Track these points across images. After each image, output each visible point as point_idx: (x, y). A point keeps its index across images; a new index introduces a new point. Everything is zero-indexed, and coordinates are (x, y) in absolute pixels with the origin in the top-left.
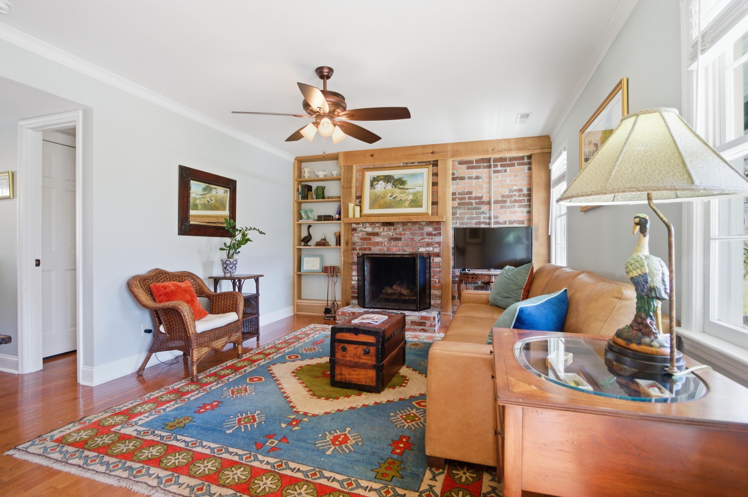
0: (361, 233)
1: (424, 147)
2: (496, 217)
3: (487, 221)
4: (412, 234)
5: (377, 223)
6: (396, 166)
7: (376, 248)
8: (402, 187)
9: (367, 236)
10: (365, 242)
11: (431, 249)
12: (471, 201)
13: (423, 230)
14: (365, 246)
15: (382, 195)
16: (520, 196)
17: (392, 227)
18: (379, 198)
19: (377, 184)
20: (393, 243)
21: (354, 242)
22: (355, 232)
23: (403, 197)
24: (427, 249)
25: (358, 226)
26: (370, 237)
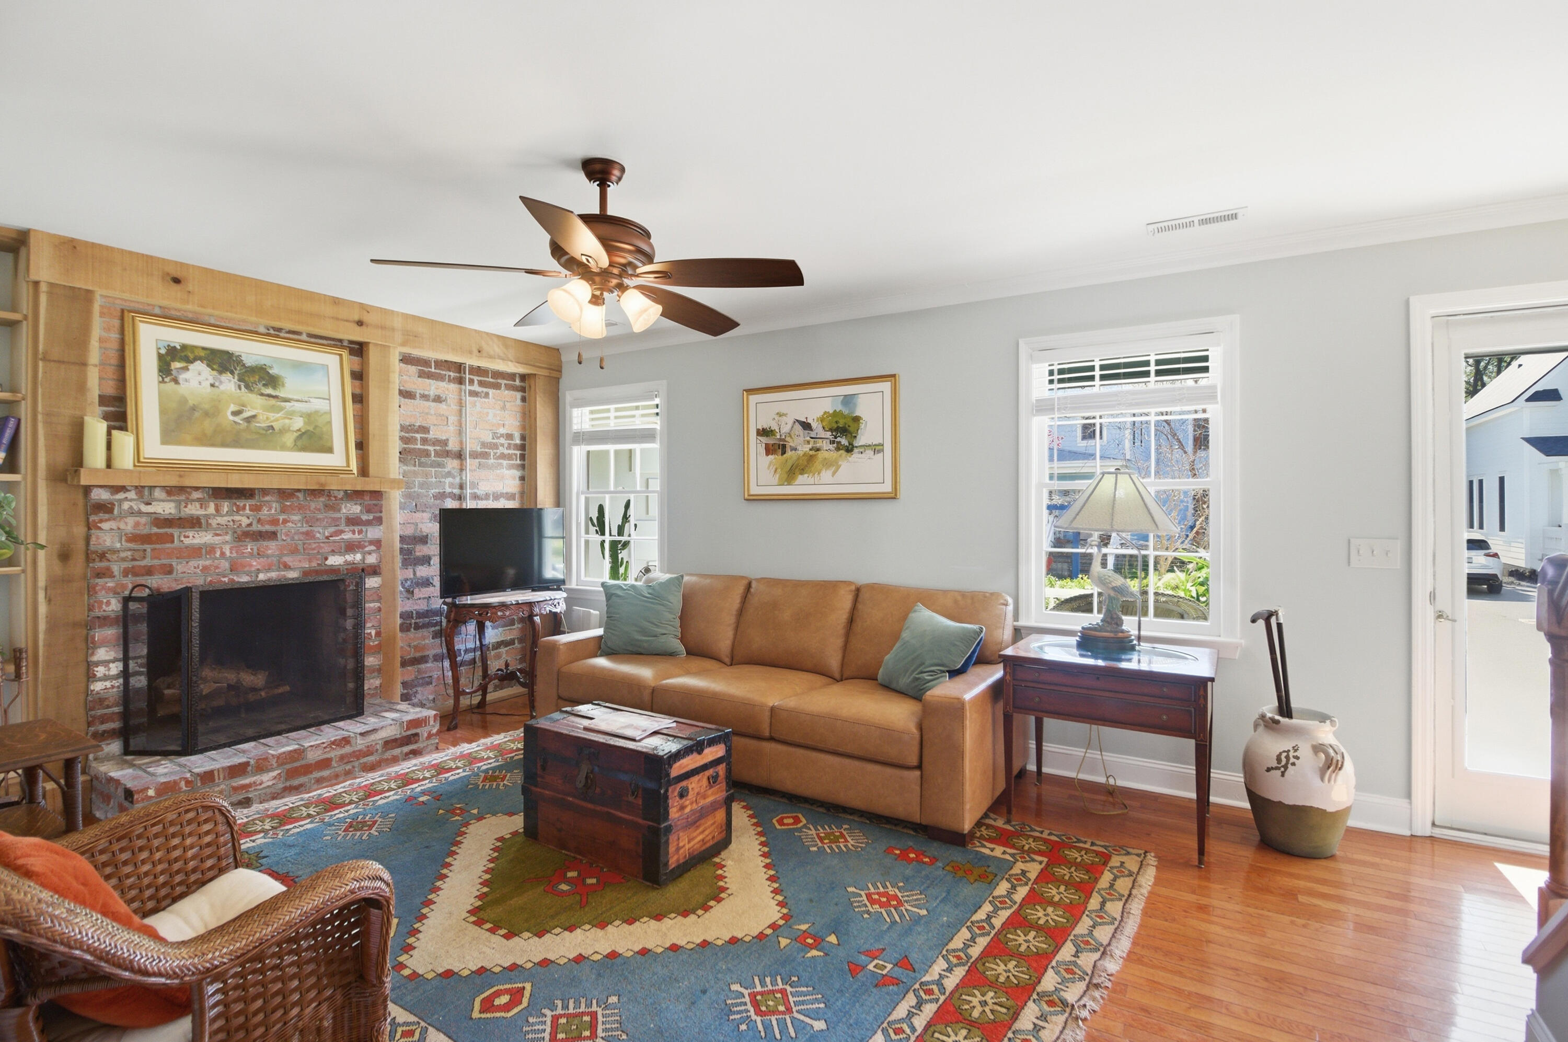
0: (131, 521)
1: (336, 301)
2: (474, 485)
3: (457, 491)
4: (307, 522)
5: (197, 489)
6: (244, 328)
7: (193, 563)
8: (269, 391)
9: (155, 530)
10: (148, 547)
11: (358, 557)
12: (426, 447)
13: (339, 510)
14: (147, 562)
15: (206, 406)
16: (509, 447)
17: (248, 503)
18: (197, 414)
19: (186, 369)
20: (250, 547)
21: (100, 549)
22: (107, 516)
23: (277, 420)
24: (349, 558)
25: (121, 496)
26: (169, 531)
